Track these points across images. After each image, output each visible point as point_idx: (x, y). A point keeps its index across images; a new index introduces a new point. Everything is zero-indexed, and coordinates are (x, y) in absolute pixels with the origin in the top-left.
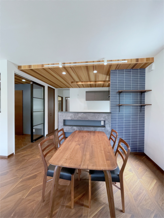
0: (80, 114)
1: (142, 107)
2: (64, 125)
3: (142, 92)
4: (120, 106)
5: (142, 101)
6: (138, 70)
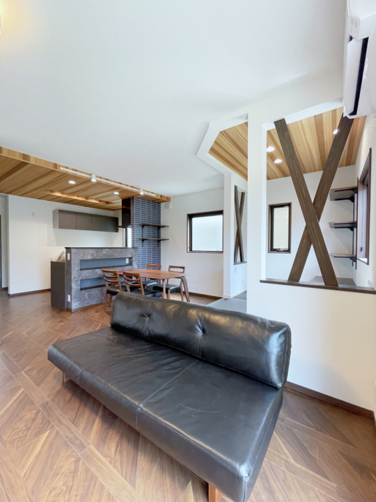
1: (159, 241)
2: (81, 269)
3: (159, 227)
4: (143, 240)
5: (159, 236)
6: (156, 203)
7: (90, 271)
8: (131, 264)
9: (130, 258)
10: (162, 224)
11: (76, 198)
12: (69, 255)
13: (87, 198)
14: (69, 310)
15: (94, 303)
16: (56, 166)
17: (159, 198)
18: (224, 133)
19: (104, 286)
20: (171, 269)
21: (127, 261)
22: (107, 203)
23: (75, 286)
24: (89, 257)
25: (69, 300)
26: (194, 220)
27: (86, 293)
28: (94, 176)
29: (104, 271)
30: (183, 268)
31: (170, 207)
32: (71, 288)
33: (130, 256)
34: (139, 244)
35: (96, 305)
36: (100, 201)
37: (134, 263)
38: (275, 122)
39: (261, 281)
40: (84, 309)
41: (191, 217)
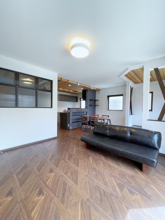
1: (95, 106)
2: (73, 116)
3: (95, 101)
4: (90, 105)
5: (95, 104)
6: (94, 91)
7: (75, 116)
8: (86, 114)
9: (86, 112)
11: (66, 90)
12: (69, 110)
13: (69, 90)
14: (69, 129)
15: (76, 127)
16: (68, 81)
17: (97, 89)
18: (133, 71)
19: (81, 121)
20: (103, 116)
21: (85, 113)
22: (76, 91)
23: (71, 121)
24: (75, 111)
25: (69, 126)
26: (110, 98)
27: (74, 124)
28: (79, 83)
29: (81, 116)
30: (108, 116)
31: (100, 93)
32: (70, 122)
33: (86, 111)
34: (88, 107)
35: (76, 128)
36: (73, 91)
37: (88, 114)
38: (154, 69)
39: (148, 120)
40: (74, 129)
41: (108, 97)
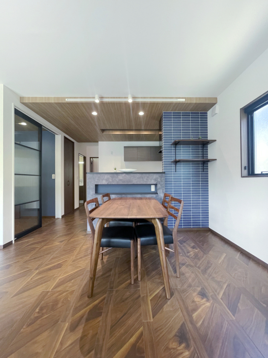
0: (120, 175)
1: (205, 163)
2: (96, 194)
3: (204, 143)
4: (177, 162)
5: (204, 155)
6: (199, 113)
8: (156, 193)
10: (209, 138)
21: (153, 188)
33: (153, 182)
37: (159, 191)
41: (250, 112)
